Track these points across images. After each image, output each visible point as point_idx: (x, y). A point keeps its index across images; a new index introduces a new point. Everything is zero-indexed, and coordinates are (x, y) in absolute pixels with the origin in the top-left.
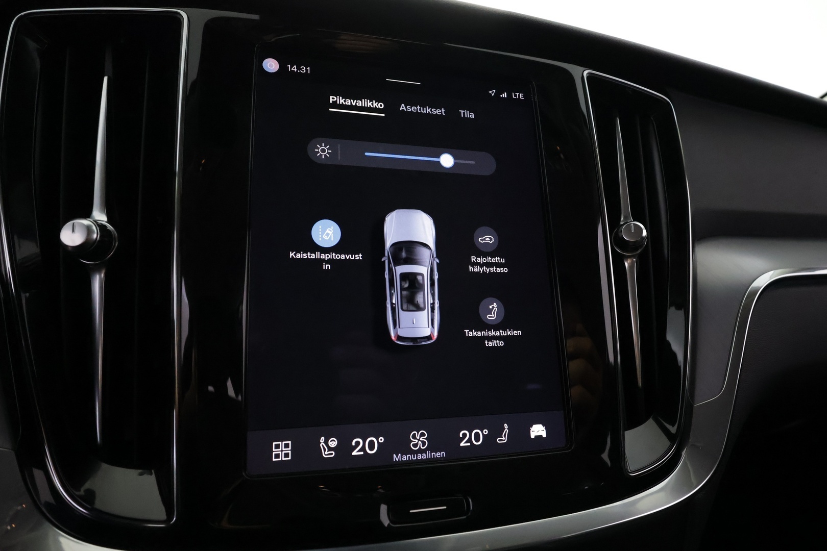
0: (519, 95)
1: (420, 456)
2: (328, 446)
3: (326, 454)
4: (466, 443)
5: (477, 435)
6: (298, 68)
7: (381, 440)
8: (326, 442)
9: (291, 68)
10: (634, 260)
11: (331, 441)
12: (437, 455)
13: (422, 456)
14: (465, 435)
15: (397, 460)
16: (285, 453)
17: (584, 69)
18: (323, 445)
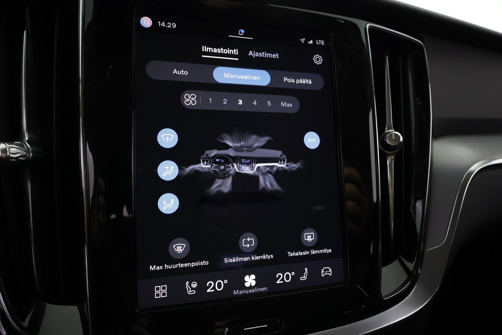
0: (321, 42)
1: (251, 291)
2: (191, 287)
3: (190, 292)
4: (280, 281)
5: (288, 276)
6: (166, 24)
7: (226, 281)
8: (190, 285)
9: (161, 24)
10: (393, 157)
11: (193, 284)
12: (262, 289)
13: (252, 291)
14: (280, 276)
15: (236, 294)
16: (163, 293)
17: (367, 22)
18: (187, 287)
